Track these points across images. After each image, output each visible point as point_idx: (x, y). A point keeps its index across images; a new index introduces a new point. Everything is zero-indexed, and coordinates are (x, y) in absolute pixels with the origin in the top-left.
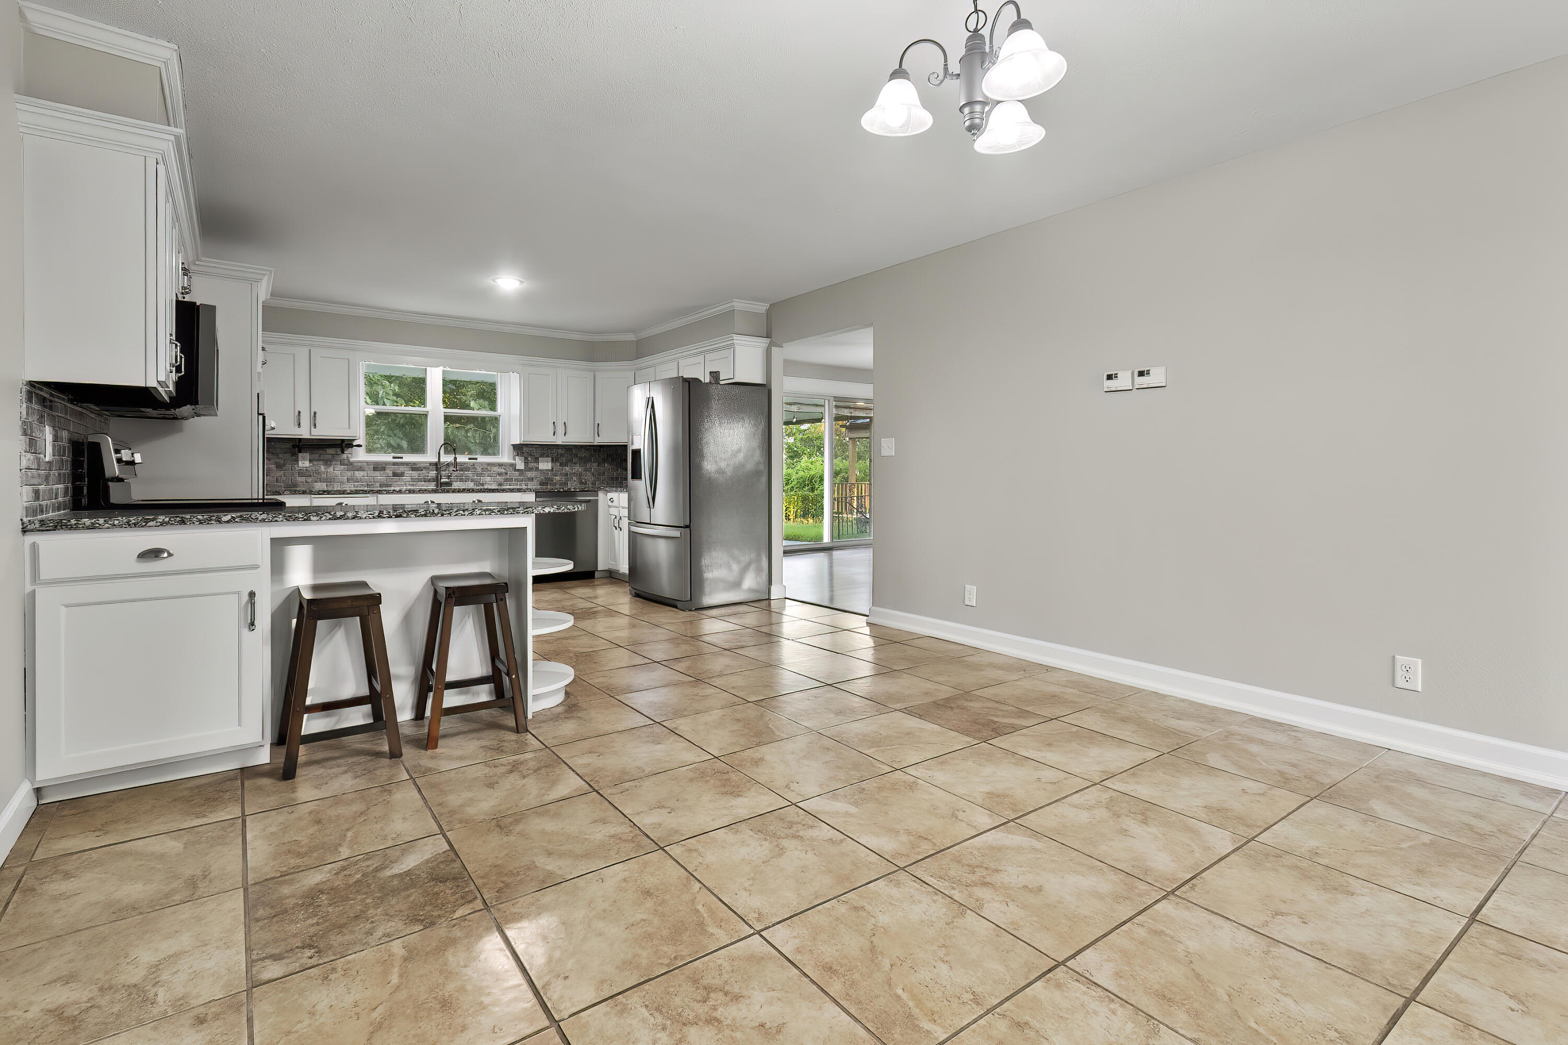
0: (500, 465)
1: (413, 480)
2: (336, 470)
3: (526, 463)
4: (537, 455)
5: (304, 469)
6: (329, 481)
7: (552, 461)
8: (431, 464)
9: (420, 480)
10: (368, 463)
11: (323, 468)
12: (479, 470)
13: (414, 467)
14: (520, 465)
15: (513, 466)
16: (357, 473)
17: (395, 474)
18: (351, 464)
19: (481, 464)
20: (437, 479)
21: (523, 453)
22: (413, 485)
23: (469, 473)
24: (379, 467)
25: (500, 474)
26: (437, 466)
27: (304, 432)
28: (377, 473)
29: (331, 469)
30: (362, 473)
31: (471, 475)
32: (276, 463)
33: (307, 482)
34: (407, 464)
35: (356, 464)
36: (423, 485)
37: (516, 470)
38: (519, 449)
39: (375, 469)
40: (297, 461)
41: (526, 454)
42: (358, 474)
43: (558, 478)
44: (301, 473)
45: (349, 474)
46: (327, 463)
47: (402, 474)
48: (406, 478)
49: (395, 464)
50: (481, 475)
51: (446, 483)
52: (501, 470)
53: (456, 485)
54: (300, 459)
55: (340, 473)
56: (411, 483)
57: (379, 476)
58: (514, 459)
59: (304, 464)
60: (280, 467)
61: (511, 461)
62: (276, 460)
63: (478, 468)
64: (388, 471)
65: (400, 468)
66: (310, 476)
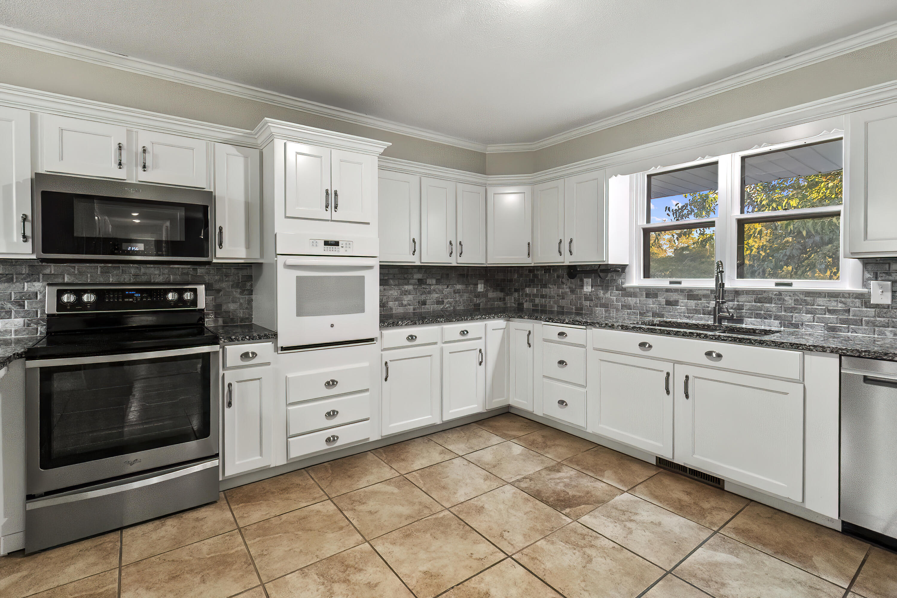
1: (689, 311)
2: (612, 296)
5: (588, 293)
6: (607, 306)
8: (712, 291)
9: (697, 311)
10: (641, 289)
11: (601, 293)
12: (790, 302)
13: (691, 294)
14: (881, 296)
15: (862, 298)
16: (630, 298)
17: (669, 303)
18: (624, 289)
19: (795, 293)
20: (715, 312)
21: (888, 274)
22: (688, 317)
23: (772, 306)
24: (651, 293)
25: (832, 311)
28: (650, 301)
29: (608, 295)
30: (634, 299)
32: (570, 288)
33: (590, 306)
34: (682, 291)
35: (628, 290)
36: (701, 319)
39: (648, 296)
40: (582, 286)
42: (631, 301)
44: (588, 298)
45: (623, 299)
46: (606, 287)
47: (675, 303)
48: (681, 308)
49: (668, 290)
50: (792, 310)
51: (731, 319)
52: (833, 305)
53: (749, 323)
54: (585, 284)
55: (615, 299)
56: (686, 314)
57: (651, 304)
58: (865, 284)
59: (588, 289)
60: (572, 291)
61: (860, 289)
62: (569, 284)
63: (787, 298)
64: (662, 299)
65: (674, 297)
66: (592, 300)
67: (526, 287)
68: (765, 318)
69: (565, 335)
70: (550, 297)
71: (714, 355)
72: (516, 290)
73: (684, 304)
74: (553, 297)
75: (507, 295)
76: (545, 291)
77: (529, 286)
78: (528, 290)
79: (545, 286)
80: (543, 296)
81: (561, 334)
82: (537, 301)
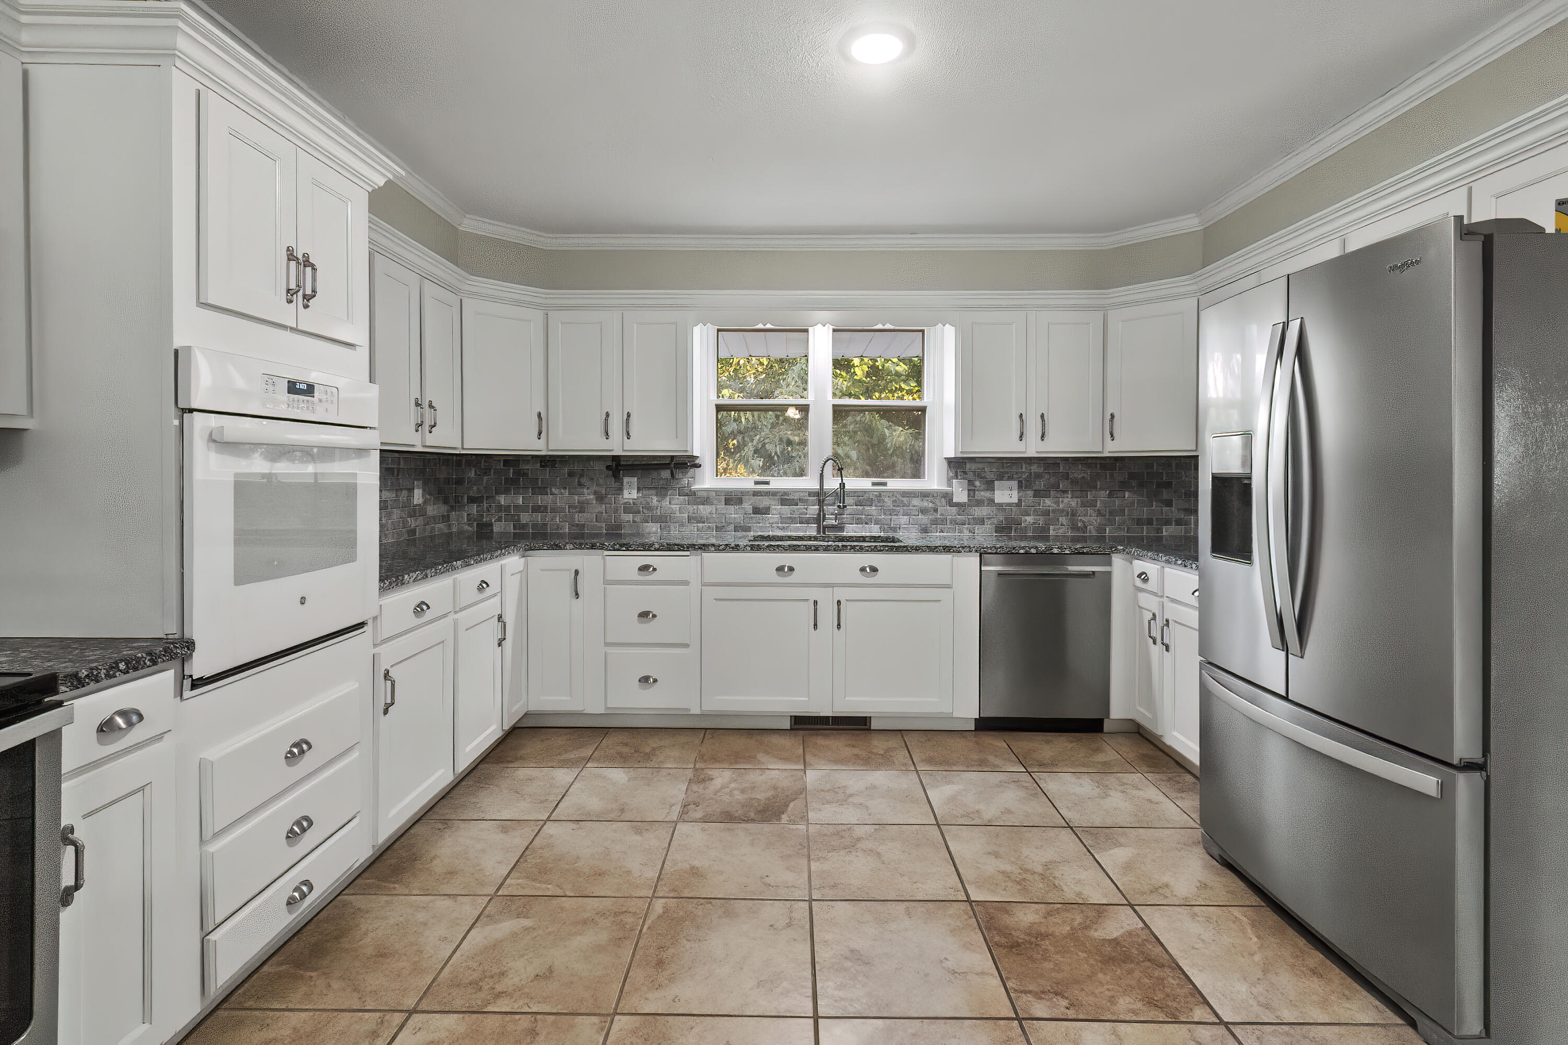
0: (924, 495)
1: (783, 520)
2: (673, 504)
3: (971, 491)
4: (990, 476)
5: (631, 501)
6: (664, 520)
7: (1020, 487)
8: (811, 493)
9: (792, 520)
10: (717, 492)
11: (655, 500)
12: (888, 502)
13: (785, 498)
14: (960, 495)
15: (947, 497)
16: (701, 507)
17: (756, 511)
18: (694, 493)
19: (893, 493)
20: (819, 519)
21: (965, 473)
22: (782, 529)
23: (873, 510)
24: (733, 498)
25: (923, 511)
26: (820, 496)
27: (616, 446)
28: (731, 508)
29: (666, 503)
30: (708, 508)
31: (874, 513)
32: (595, 493)
33: (634, 522)
34: (773, 494)
35: (700, 494)
36: (798, 529)
37: (951, 503)
38: (957, 465)
39: (728, 502)
40: (620, 490)
41: (970, 476)
42: (704, 510)
43: (1029, 519)
44: (629, 508)
45: (691, 508)
46: (662, 491)
47: (766, 511)
48: (773, 517)
49: (756, 493)
50: (891, 512)
51: (833, 527)
52: (926, 504)
53: (851, 530)
54: (625, 487)
55: (678, 509)
56: (780, 525)
57: (734, 513)
58: (950, 484)
59: (630, 493)
60: (600, 498)
61: (944, 487)
62: (595, 488)
63: (886, 499)
64: (747, 506)
65: (764, 502)
66: (639, 512)
67: (498, 492)
68: (866, 523)
69: (651, 569)
70: (554, 510)
71: (868, 570)
72: (472, 500)
73: (778, 510)
74: (563, 510)
75: (453, 508)
76: (540, 500)
77: (506, 492)
78: (502, 500)
79: (543, 490)
80: (537, 509)
81: (644, 568)
82: (525, 518)
